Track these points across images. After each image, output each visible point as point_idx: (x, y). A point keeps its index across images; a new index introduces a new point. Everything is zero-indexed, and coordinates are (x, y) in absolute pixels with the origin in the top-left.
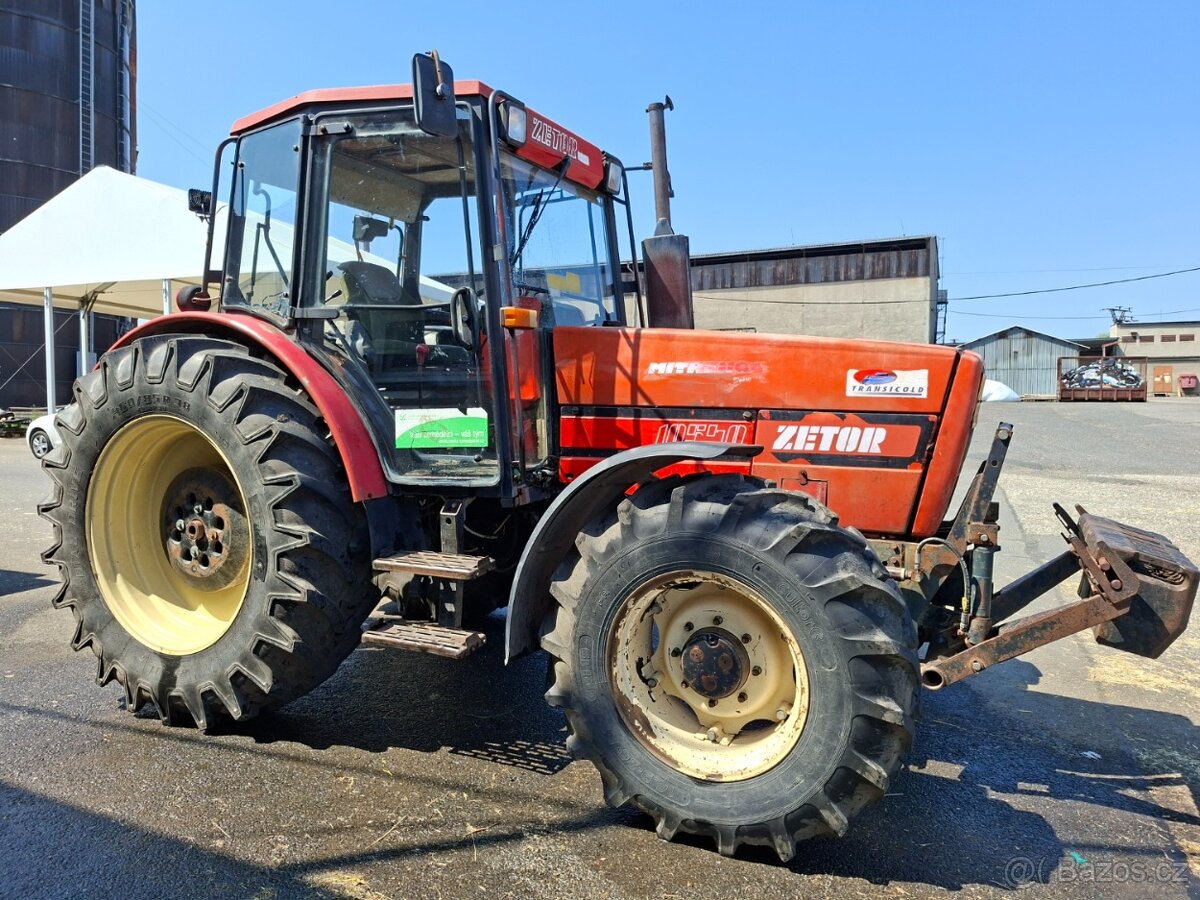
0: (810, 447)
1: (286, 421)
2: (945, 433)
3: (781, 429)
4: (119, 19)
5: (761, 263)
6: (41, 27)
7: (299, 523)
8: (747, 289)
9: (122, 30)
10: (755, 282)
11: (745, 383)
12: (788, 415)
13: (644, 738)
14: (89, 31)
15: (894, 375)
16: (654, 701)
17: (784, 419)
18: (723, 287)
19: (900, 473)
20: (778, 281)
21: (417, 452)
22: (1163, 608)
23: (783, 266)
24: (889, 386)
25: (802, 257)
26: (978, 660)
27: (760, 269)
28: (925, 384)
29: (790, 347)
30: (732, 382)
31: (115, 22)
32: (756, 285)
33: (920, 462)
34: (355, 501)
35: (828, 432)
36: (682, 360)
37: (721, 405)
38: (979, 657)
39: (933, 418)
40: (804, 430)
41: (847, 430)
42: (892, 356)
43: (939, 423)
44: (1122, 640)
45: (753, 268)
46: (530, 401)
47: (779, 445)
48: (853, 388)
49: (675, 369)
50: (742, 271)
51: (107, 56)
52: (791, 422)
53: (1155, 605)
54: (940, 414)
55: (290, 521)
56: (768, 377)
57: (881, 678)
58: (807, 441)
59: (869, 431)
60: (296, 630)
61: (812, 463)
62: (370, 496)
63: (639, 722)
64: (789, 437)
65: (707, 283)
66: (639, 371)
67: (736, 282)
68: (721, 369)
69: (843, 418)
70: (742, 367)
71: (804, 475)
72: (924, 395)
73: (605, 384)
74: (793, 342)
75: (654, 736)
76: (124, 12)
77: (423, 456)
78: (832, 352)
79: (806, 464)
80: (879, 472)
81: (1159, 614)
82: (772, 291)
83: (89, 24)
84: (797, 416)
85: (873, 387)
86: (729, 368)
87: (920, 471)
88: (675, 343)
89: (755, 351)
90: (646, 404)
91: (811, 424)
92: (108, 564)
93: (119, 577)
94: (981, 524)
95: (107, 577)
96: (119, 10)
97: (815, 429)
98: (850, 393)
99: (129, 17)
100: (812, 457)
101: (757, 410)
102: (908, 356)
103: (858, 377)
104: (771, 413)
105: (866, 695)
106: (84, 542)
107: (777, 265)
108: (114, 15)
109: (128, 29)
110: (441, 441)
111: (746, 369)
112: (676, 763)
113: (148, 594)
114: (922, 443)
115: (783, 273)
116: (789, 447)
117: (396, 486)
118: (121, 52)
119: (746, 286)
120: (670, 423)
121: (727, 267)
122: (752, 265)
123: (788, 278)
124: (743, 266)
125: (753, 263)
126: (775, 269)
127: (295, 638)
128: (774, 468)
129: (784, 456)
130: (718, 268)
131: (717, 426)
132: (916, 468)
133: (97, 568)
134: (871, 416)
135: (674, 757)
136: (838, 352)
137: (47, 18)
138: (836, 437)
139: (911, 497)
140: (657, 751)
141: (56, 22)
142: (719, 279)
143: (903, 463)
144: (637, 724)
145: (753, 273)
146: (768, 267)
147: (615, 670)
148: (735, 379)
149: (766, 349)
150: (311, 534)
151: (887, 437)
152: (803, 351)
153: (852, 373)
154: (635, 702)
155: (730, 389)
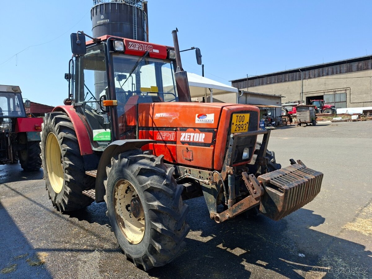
0: (188, 140)
1: (68, 134)
2: (219, 135)
3: (182, 134)
4: (143, 19)
5: (353, 64)
6: (124, 25)
7: (68, 161)
8: (346, 73)
9: (144, 22)
10: (350, 71)
11: (174, 119)
12: (183, 129)
13: (121, 228)
14: (135, 24)
15: (206, 116)
16: (130, 217)
17: (182, 131)
18: (337, 73)
19: (208, 148)
20: (359, 69)
21: (97, 142)
22: (277, 202)
23: (361, 64)
24: (205, 119)
25: (370, 59)
26: (228, 214)
27: (352, 65)
28: (213, 119)
29: (184, 107)
30: (171, 119)
31: (142, 20)
32: (350, 72)
33: (213, 145)
34: (81, 155)
35: (192, 134)
36: (162, 113)
37: (169, 127)
38: (229, 213)
39: (215, 130)
40: (187, 134)
41: (196, 134)
42: (206, 109)
43: (217, 131)
44: (266, 213)
45: (349, 65)
46: (134, 126)
47: (182, 139)
48: (198, 121)
49: (161, 115)
50: (344, 67)
51: (140, 30)
52: (184, 132)
53: (275, 200)
54: (217, 129)
55: (67, 160)
56: (179, 117)
57: (158, 217)
58: (188, 138)
59: (201, 134)
60: (71, 189)
61: (189, 145)
62: (86, 154)
63: (121, 223)
64: (184, 136)
65: (330, 73)
66: (154, 116)
67: (342, 71)
68: (170, 115)
69: (195, 130)
70: (174, 114)
71: (187, 149)
72: (213, 122)
73: (147, 121)
74: (185, 106)
75: (124, 228)
76: (144, 17)
77: (99, 143)
78: (193, 108)
79: (187, 145)
80: (203, 148)
81: (276, 204)
82: (357, 73)
83: (135, 23)
84: (184, 129)
85: (201, 120)
86: (171, 115)
87: (213, 148)
88: (161, 107)
89: (177, 109)
90: (155, 126)
91: (188, 132)
92: (51, 170)
93: (53, 172)
94: (228, 167)
95: (50, 173)
96: (143, 17)
97: (189, 134)
98: (197, 122)
99: (146, 18)
100: (189, 143)
101: (177, 128)
102: (210, 109)
103: (198, 117)
104: (180, 129)
105: (153, 222)
106: (46, 164)
107: (359, 63)
108: (142, 19)
109: (145, 22)
110: (102, 139)
111: (175, 115)
112: (126, 236)
113: (59, 177)
114: (213, 138)
115: (362, 66)
116: (184, 140)
117: (95, 151)
118: (144, 29)
119: (346, 72)
120: (159, 132)
121: (338, 66)
122: (348, 65)
123: (364, 68)
124: (345, 65)
125: (349, 64)
126: (358, 65)
127: (70, 191)
128: (181, 146)
129: (183, 143)
130: (334, 67)
131: (169, 133)
132: (212, 147)
133: (48, 171)
134: (202, 130)
135: (127, 235)
136: (194, 108)
137: (126, 23)
138: (194, 136)
139: (211, 157)
140: (123, 232)
141: (128, 23)
142: (335, 71)
143: (209, 145)
144: (120, 223)
145: (349, 67)
146: (355, 65)
147: (116, 207)
148: (172, 118)
149: (179, 108)
150: (69, 164)
151: (205, 136)
152: (187, 108)
153: (197, 115)
154: (122, 217)
155: (171, 121)
